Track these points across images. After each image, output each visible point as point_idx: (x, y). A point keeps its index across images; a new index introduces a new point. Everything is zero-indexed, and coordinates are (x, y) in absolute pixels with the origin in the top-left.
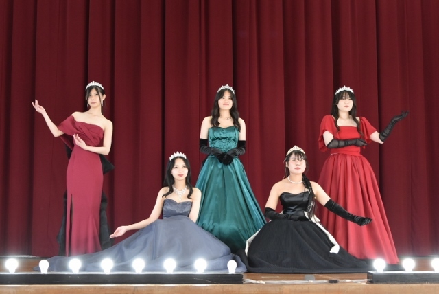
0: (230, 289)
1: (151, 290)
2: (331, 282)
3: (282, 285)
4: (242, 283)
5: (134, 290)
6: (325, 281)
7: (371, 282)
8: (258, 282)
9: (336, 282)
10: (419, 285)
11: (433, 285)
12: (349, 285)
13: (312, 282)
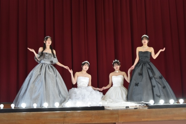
4: (104, 110)
7: (149, 108)
8: (110, 109)
10: (166, 109)
11: (170, 109)
12: (141, 110)
13: (128, 108)
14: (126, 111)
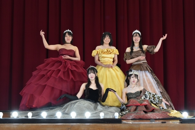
0: (116, 126)
1: (79, 126)
2: (163, 123)
3: (140, 124)
4: (121, 123)
5: (71, 126)
6: (160, 122)
7: (181, 123)
8: (129, 122)
9: (165, 122)
12: (171, 124)
13: (153, 122)
14: (151, 125)
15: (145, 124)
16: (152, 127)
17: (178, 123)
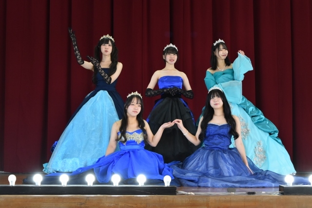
0: (166, 199)
2: (249, 193)
4: (175, 194)
5: (87, 200)
6: (244, 193)
7: (282, 194)
8: (189, 193)
9: (253, 193)
12: (264, 197)
13: (233, 193)
14: (228, 198)
15: (218, 196)
16: (230, 201)
17: (277, 195)
